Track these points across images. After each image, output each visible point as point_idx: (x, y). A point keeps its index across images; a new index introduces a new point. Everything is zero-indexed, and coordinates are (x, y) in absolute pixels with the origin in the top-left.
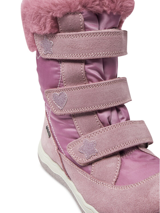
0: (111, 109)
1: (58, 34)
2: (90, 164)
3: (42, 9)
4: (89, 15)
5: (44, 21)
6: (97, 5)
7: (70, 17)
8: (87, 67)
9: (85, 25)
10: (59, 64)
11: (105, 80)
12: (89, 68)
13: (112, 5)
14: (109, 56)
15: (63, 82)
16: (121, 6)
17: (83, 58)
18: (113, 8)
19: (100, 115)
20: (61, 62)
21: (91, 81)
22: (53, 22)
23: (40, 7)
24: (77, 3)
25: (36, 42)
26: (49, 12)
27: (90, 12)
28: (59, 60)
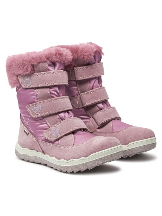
0: (65, 112)
1: (34, 74)
2: (58, 140)
3: (25, 61)
4: (50, 63)
5: (27, 67)
6: (54, 58)
7: (41, 64)
8: (51, 90)
9: (48, 69)
10: (34, 90)
11: (60, 96)
12: (52, 90)
13: (61, 58)
14: (62, 84)
15: (37, 100)
16: (65, 58)
17: (49, 85)
18: (61, 59)
19: (60, 115)
20: (36, 89)
21: (53, 97)
22: (32, 67)
23: (24, 60)
24: (44, 57)
25: (19, 80)
26: (30, 62)
27: (51, 61)
28: (35, 88)
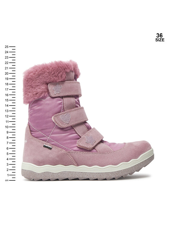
1: (65, 81)
10: (61, 99)
12: (77, 100)
15: (64, 109)
21: (77, 107)
25: (49, 88)
28: (62, 97)
